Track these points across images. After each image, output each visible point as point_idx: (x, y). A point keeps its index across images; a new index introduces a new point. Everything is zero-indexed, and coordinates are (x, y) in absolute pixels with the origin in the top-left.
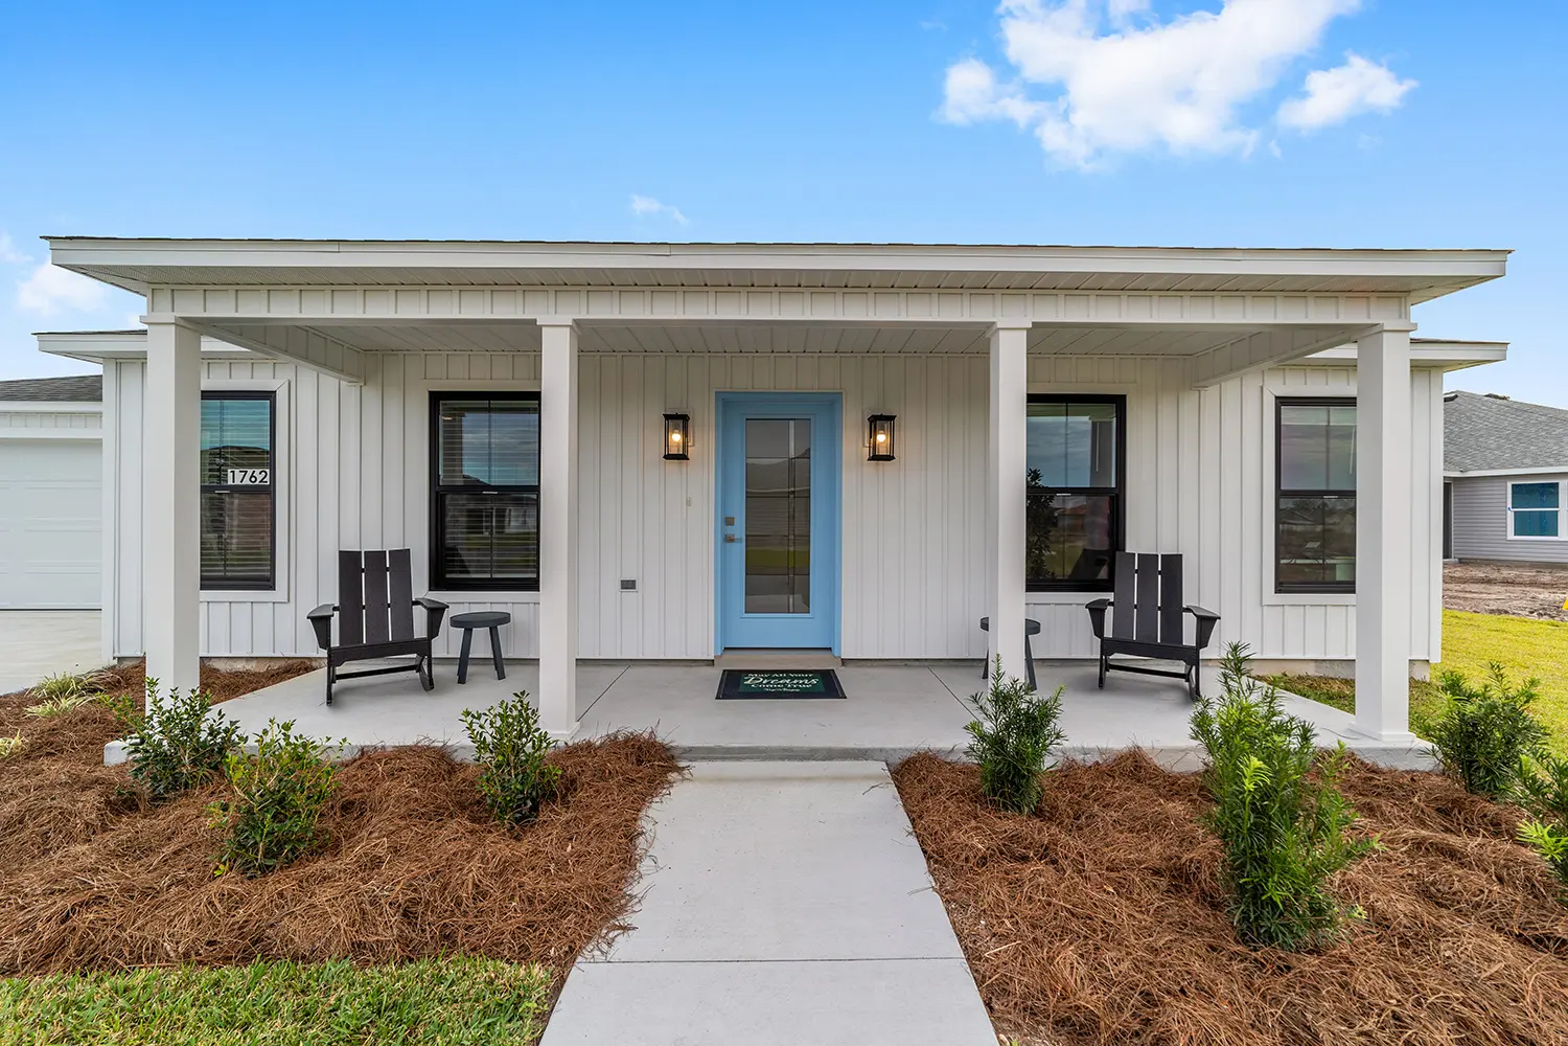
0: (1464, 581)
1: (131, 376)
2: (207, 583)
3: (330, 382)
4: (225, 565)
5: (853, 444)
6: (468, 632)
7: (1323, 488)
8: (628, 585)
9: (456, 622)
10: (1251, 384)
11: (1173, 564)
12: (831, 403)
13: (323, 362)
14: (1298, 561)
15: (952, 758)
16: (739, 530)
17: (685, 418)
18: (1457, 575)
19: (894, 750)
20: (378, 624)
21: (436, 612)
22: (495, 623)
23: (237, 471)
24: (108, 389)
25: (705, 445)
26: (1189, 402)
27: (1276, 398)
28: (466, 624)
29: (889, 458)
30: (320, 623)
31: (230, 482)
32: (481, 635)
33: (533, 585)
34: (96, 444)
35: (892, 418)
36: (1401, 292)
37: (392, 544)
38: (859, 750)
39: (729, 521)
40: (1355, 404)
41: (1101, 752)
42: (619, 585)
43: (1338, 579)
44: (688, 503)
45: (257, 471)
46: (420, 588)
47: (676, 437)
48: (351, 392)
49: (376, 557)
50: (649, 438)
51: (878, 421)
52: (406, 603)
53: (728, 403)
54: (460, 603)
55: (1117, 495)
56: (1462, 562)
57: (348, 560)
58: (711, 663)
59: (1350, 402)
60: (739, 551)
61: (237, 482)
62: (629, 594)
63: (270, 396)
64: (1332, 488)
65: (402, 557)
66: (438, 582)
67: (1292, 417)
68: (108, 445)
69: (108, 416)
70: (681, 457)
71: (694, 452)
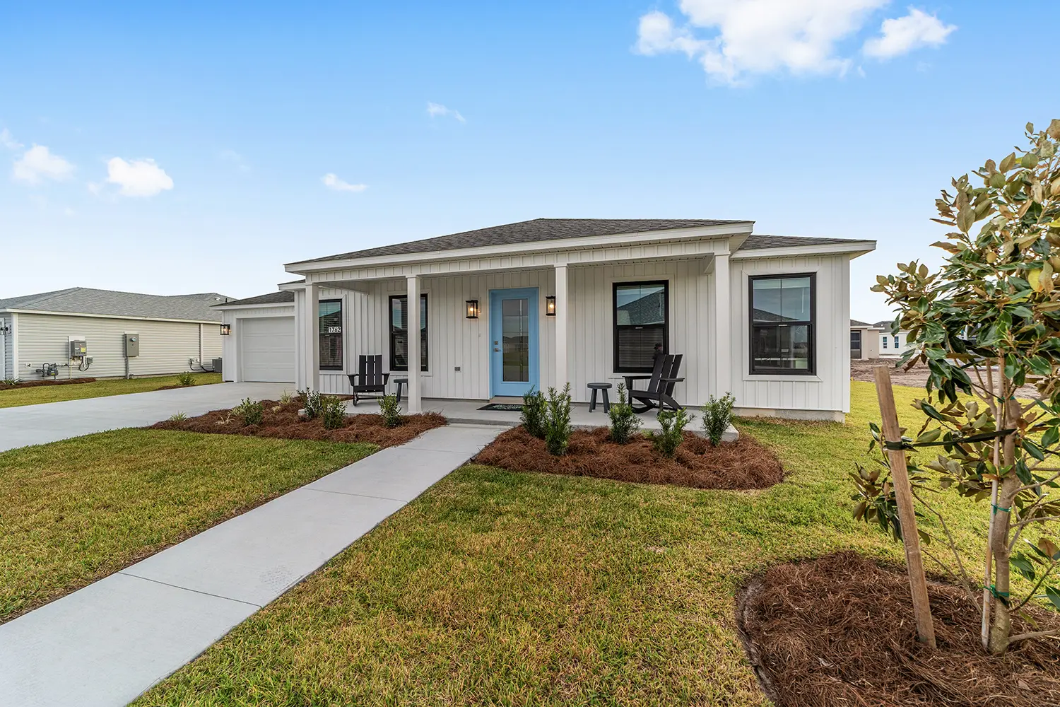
1: (302, 295)
2: (322, 368)
3: (358, 295)
4: (326, 362)
6: (400, 385)
7: (779, 321)
8: (458, 369)
9: (395, 381)
12: (535, 292)
17: (476, 302)
20: (371, 379)
21: (387, 377)
22: (400, 382)
23: (331, 328)
24: (296, 297)
25: (484, 312)
27: (749, 276)
29: (554, 314)
30: (352, 377)
31: (328, 332)
34: (293, 318)
42: (454, 369)
44: (479, 336)
45: (337, 328)
46: (385, 369)
47: (471, 310)
48: (365, 298)
49: (371, 358)
50: (461, 309)
53: (494, 295)
55: (665, 327)
57: (362, 358)
58: (488, 401)
60: (500, 355)
61: (331, 332)
62: (458, 373)
63: (340, 300)
64: (784, 321)
65: (379, 358)
66: (393, 368)
67: (758, 285)
68: (296, 319)
69: (296, 308)
70: (474, 317)
71: (479, 315)
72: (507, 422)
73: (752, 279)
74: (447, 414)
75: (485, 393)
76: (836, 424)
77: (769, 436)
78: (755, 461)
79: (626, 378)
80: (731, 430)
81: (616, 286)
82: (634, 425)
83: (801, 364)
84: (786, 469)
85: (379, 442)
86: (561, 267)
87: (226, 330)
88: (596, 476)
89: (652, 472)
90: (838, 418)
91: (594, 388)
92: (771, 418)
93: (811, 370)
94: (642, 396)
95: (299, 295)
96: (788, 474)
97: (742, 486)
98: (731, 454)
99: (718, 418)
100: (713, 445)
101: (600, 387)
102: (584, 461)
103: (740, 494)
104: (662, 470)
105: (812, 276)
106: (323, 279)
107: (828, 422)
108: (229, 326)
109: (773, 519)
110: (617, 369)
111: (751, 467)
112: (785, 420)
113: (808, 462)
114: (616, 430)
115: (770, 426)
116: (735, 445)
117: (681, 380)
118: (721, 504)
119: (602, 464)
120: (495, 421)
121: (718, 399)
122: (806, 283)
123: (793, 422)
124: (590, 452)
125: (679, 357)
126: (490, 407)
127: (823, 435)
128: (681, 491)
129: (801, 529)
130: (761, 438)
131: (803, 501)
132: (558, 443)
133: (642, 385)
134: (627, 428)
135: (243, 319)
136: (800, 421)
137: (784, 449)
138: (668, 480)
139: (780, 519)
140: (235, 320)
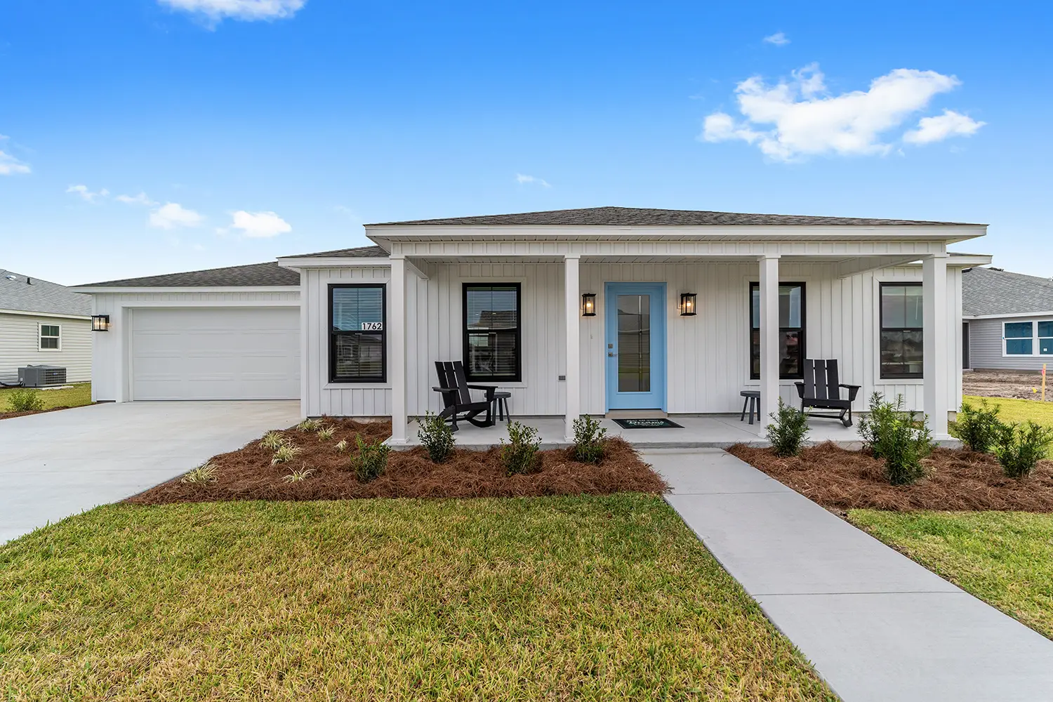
0: (976, 381)
2: (332, 379)
4: (359, 371)
5: (673, 308)
7: (903, 327)
8: (562, 378)
10: (867, 276)
11: (833, 365)
12: (660, 288)
14: (891, 363)
15: (750, 446)
16: (615, 350)
18: (973, 378)
19: (724, 443)
23: (366, 324)
26: (836, 285)
27: (880, 282)
31: (363, 329)
33: (517, 379)
34: (297, 309)
35: (695, 295)
36: (942, 241)
38: (710, 443)
39: (610, 346)
40: (922, 285)
41: (814, 443)
42: (558, 378)
43: (910, 372)
44: (591, 337)
45: (376, 323)
47: (588, 305)
48: (423, 285)
49: (448, 364)
51: (686, 297)
53: (610, 287)
55: (802, 332)
56: (976, 371)
57: (439, 366)
59: (920, 284)
60: (615, 360)
61: (366, 329)
62: (562, 383)
63: (383, 286)
64: (907, 327)
68: (303, 310)
69: (303, 294)
70: (592, 314)
71: (596, 313)
72: (713, 443)
73: (882, 284)
87: (103, 324)
95: (308, 276)
108: (107, 319)
120: (697, 443)
140: (126, 309)
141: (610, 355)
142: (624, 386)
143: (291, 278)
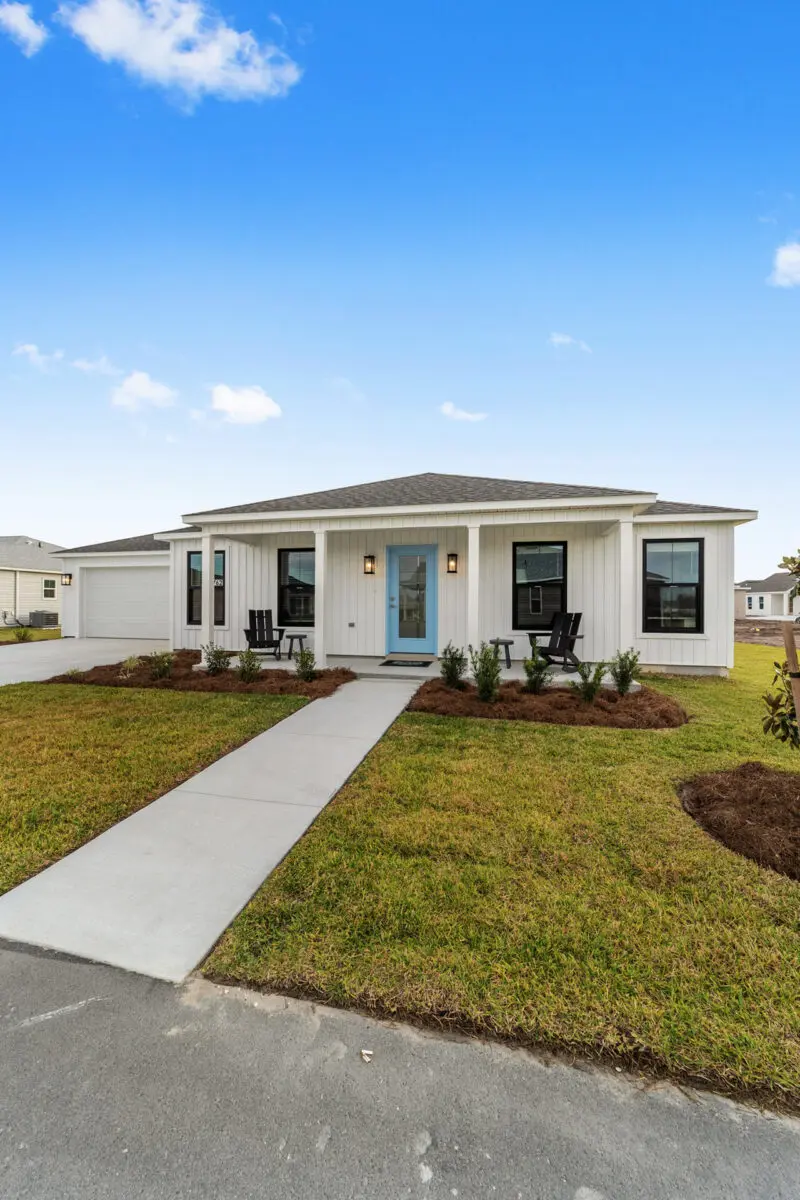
2: (189, 622)
5: (442, 564)
6: (292, 641)
8: (352, 625)
9: (288, 637)
12: (434, 548)
13: (246, 543)
16: (396, 603)
17: (375, 557)
20: (262, 635)
21: (281, 632)
22: (301, 638)
24: (172, 546)
25: (381, 567)
27: (643, 540)
28: (292, 638)
29: (455, 572)
32: (296, 641)
33: (312, 624)
34: (167, 568)
35: (456, 555)
37: (264, 608)
39: (392, 599)
42: (348, 625)
44: (375, 592)
46: (275, 625)
47: (369, 565)
48: (250, 549)
49: (261, 612)
50: (359, 565)
52: (270, 630)
53: (391, 550)
54: (290, 630)
55: (563, 583)
57: (252, 613)
58: (383, 658)
62: (352, 629)
63: (224, 552)
65: (269, 613)
66: (282, 622)
67: (651, 548)
68: (172, 568)
69: (172, 558)
70: (372, 573)
71: (376, 571)
73: (646, 542)
74: (354, 669)
75: (381, 650)
76: (723, 679)
77: (666, 688)
78: (664, 706)
79: (530, 634)
80: (635, 684)
81: (516, 545)
82: (548, 678)
83: (689, 623)
84: (689, 714)
85: (306, 694)
86: (474, 527)
88: (529, 720)
89: (578, 715)
90: (723, 673)
91: (496, 643)
92: (662, 673)
93: (699, 628)
94: (544, 652)
96: (691, 717)
97: (656, 726)
98: (640, 701)
99: (626, 670)
100: (622, 695)
101: (502, 643)
102: (515, 708)
103: (658, 731)
104: (586, 714)
105: (701, 541)
106: (222, 531)
107: (712, 677)
108: (70, 576)
109: (690, 748)
110: (516, 626)
111: (662, 711)
112: (675, 675)
113: (705, 708)
114: (530, 682)
115: (663, 681)
116: (641, 694)
117: (582, 637)
118: (645, 738)
119: (531, 710)
120: (405, 676)
121: (623, 652)
122: (695, 547)
123: (683, 677)
124: (515, 700)
125: (578, 616)
126: (389, 663)
127: (711, 687)
128: (609, 730)
129: (713, 753)
130: (661, 690)
131: (709, 735)
132: (490, 692)
133: (544, 642)
134: (542, 681)
135: (87, 569)
136: (689, 676)
137: (682, 698)
138: (593, 722)
139: (696, 747)
140: (82, 569)
141: (391, 606)
142: (403, 634)
143: (165, 546)
